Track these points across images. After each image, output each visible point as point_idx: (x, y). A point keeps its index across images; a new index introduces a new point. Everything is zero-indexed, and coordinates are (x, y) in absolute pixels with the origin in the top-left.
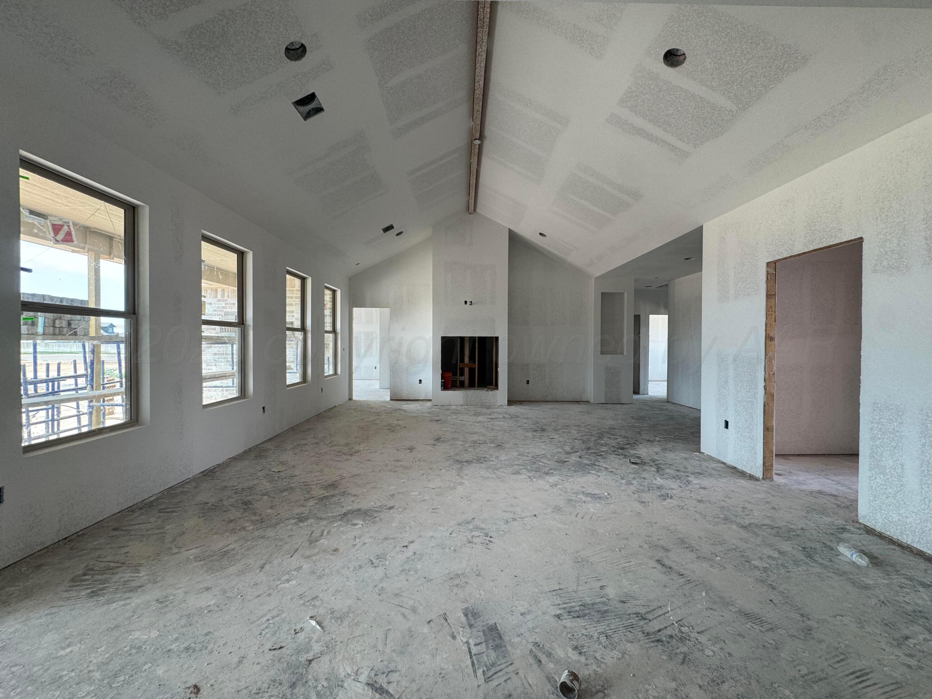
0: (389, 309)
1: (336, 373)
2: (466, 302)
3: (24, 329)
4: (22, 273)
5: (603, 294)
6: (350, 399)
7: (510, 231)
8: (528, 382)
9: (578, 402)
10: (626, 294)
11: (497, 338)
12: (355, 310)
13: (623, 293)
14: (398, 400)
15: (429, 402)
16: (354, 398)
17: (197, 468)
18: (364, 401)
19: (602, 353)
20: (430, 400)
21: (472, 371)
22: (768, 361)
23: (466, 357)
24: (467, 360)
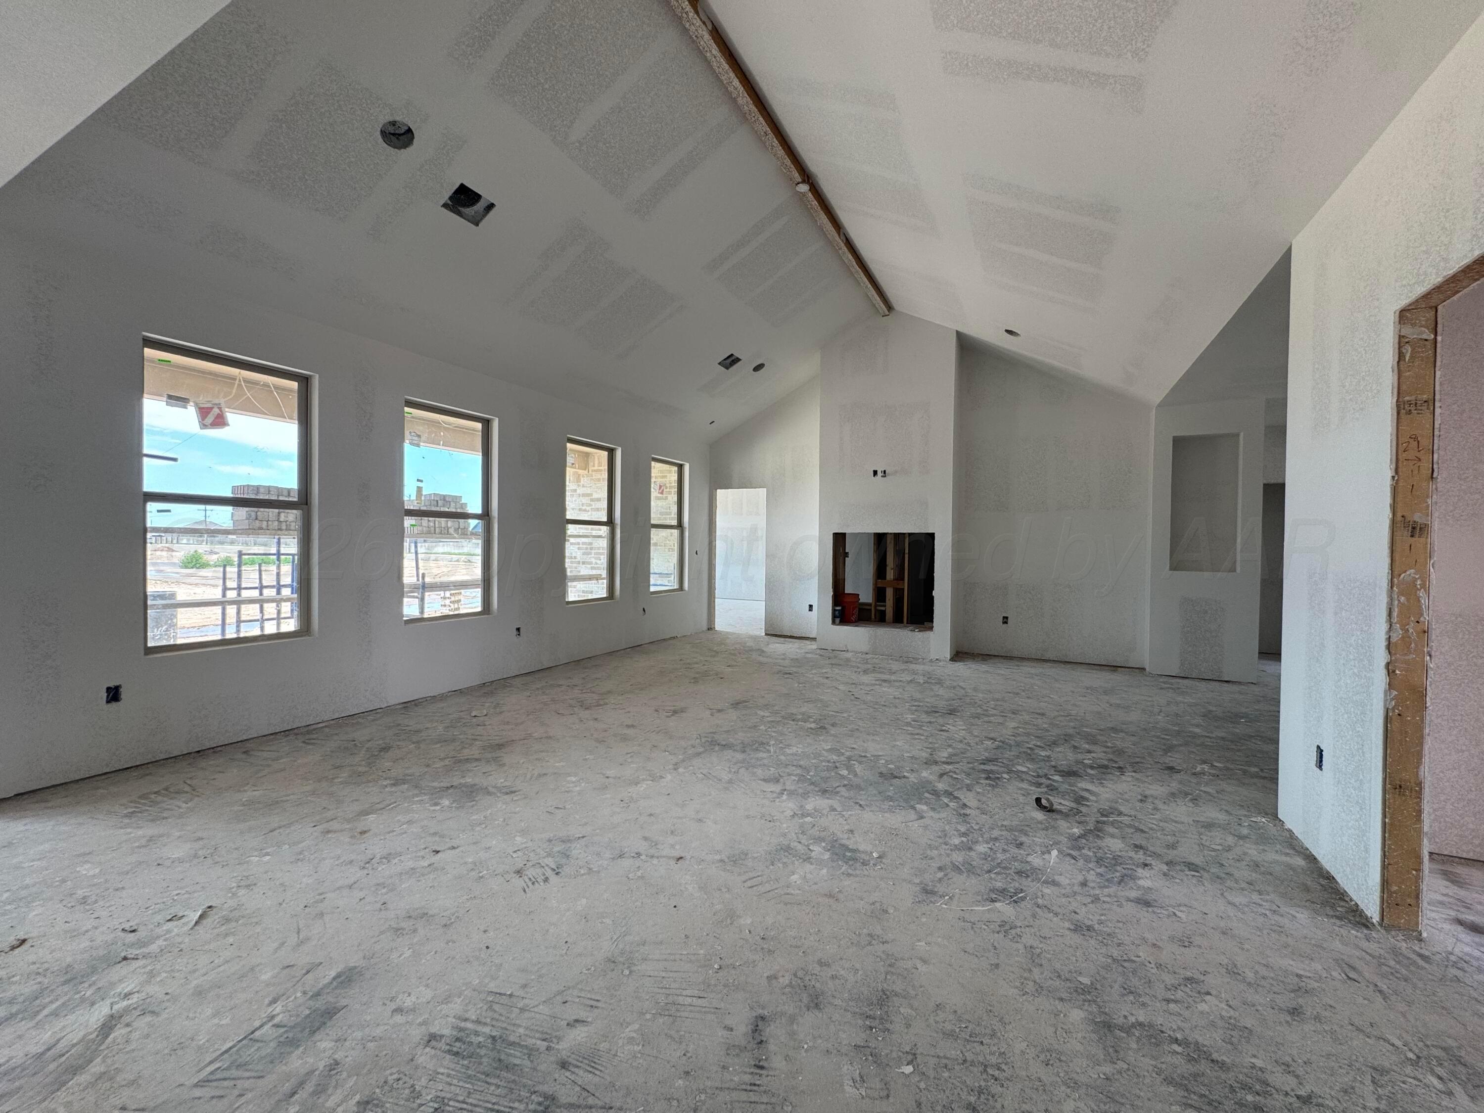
0: (765, 489)
1: (681, 588)
2: (875, 473)
5: (1178, 442)
6: (711, 628)
7: (959, 335)
8: (1005, 620)
9: (1114, 668)
10: (1242, 435)
11: (932, 536)
12: (720, 492)
13: (1238, 435)
14: (776, 636)
15: (813, 643)
16: (718, 627)
18: (728, 633)
19: (1173, 568)
20: (814, 639)
21: (898, 601)
22: (1401, 593)
23: (888, 569)
24: (890, 575)
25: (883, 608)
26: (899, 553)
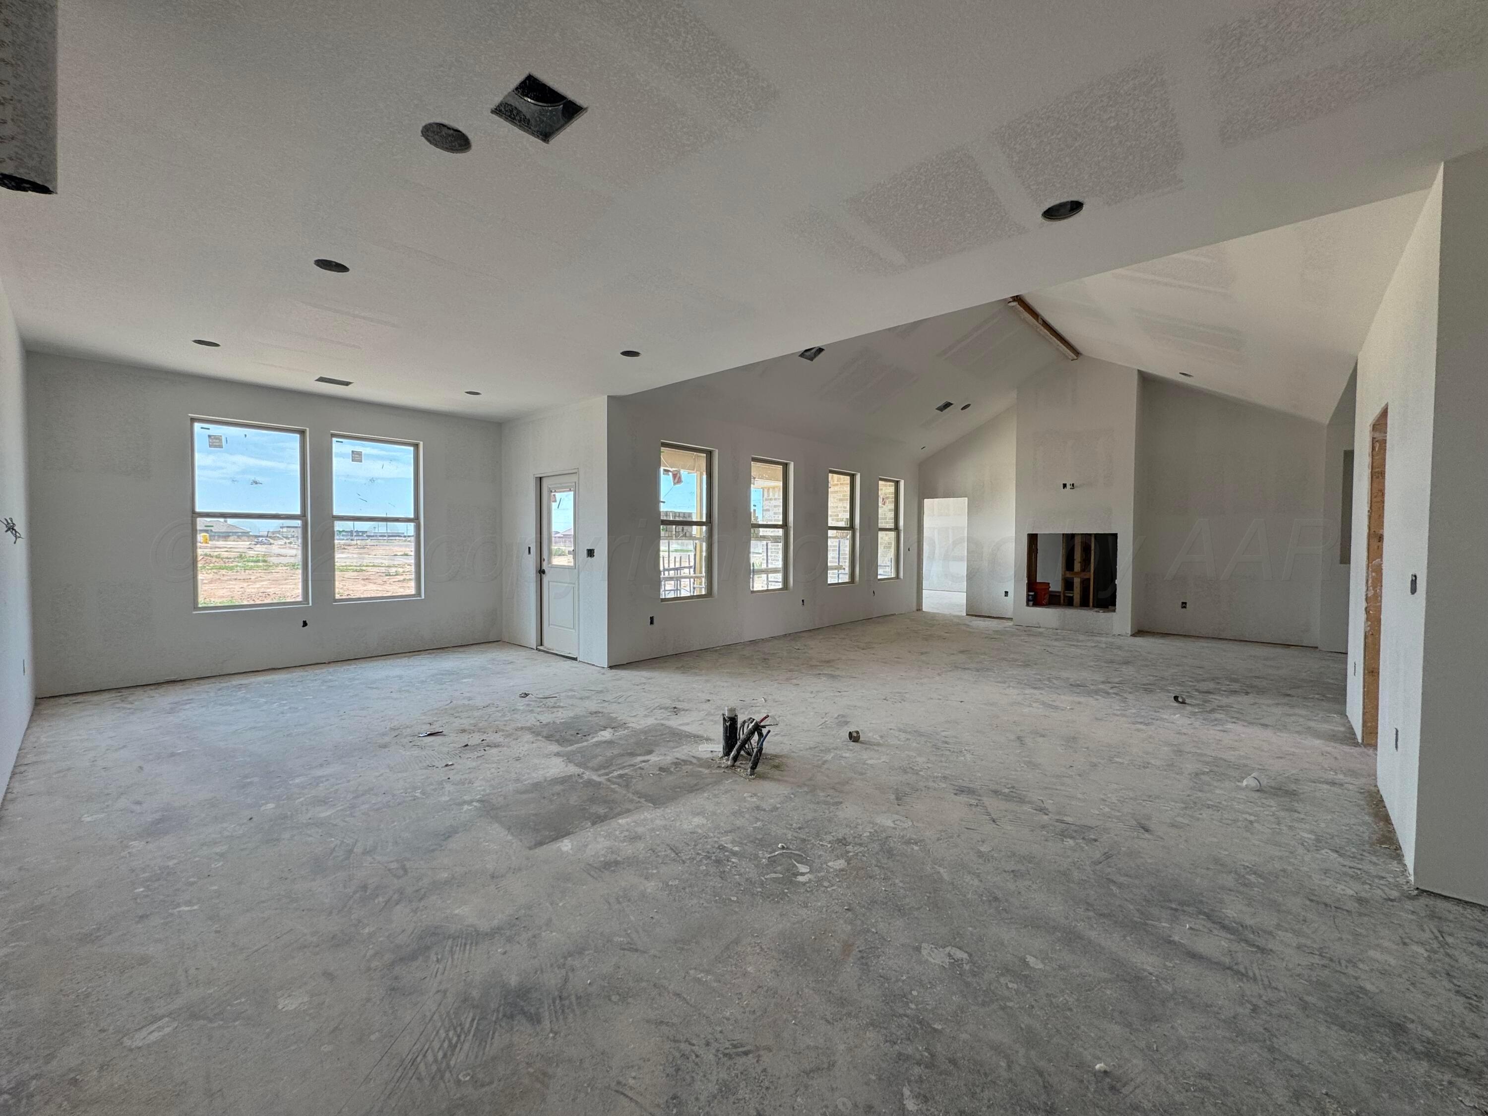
0: (967, 498)
1: (898, 576)
2: (1065, 486)
3: (662, 533)
4: (662, 504)
6: (919, 609)
7: (1140, 372)
8: (1184, 605)
9: (1287, 646)
11: (1115, 536)
12: (927, 502)
14: (976, 616)
15: (1010, 621)
16: (925, 608)
17: (748, 637)
18: (934, 613)
20: (1011, 619)
21: (1085, 584)
22: (1372, 572)
23: (1076, 562)
24: (1077, 567)
25: (1071, 595)
26: (1086, 549)
